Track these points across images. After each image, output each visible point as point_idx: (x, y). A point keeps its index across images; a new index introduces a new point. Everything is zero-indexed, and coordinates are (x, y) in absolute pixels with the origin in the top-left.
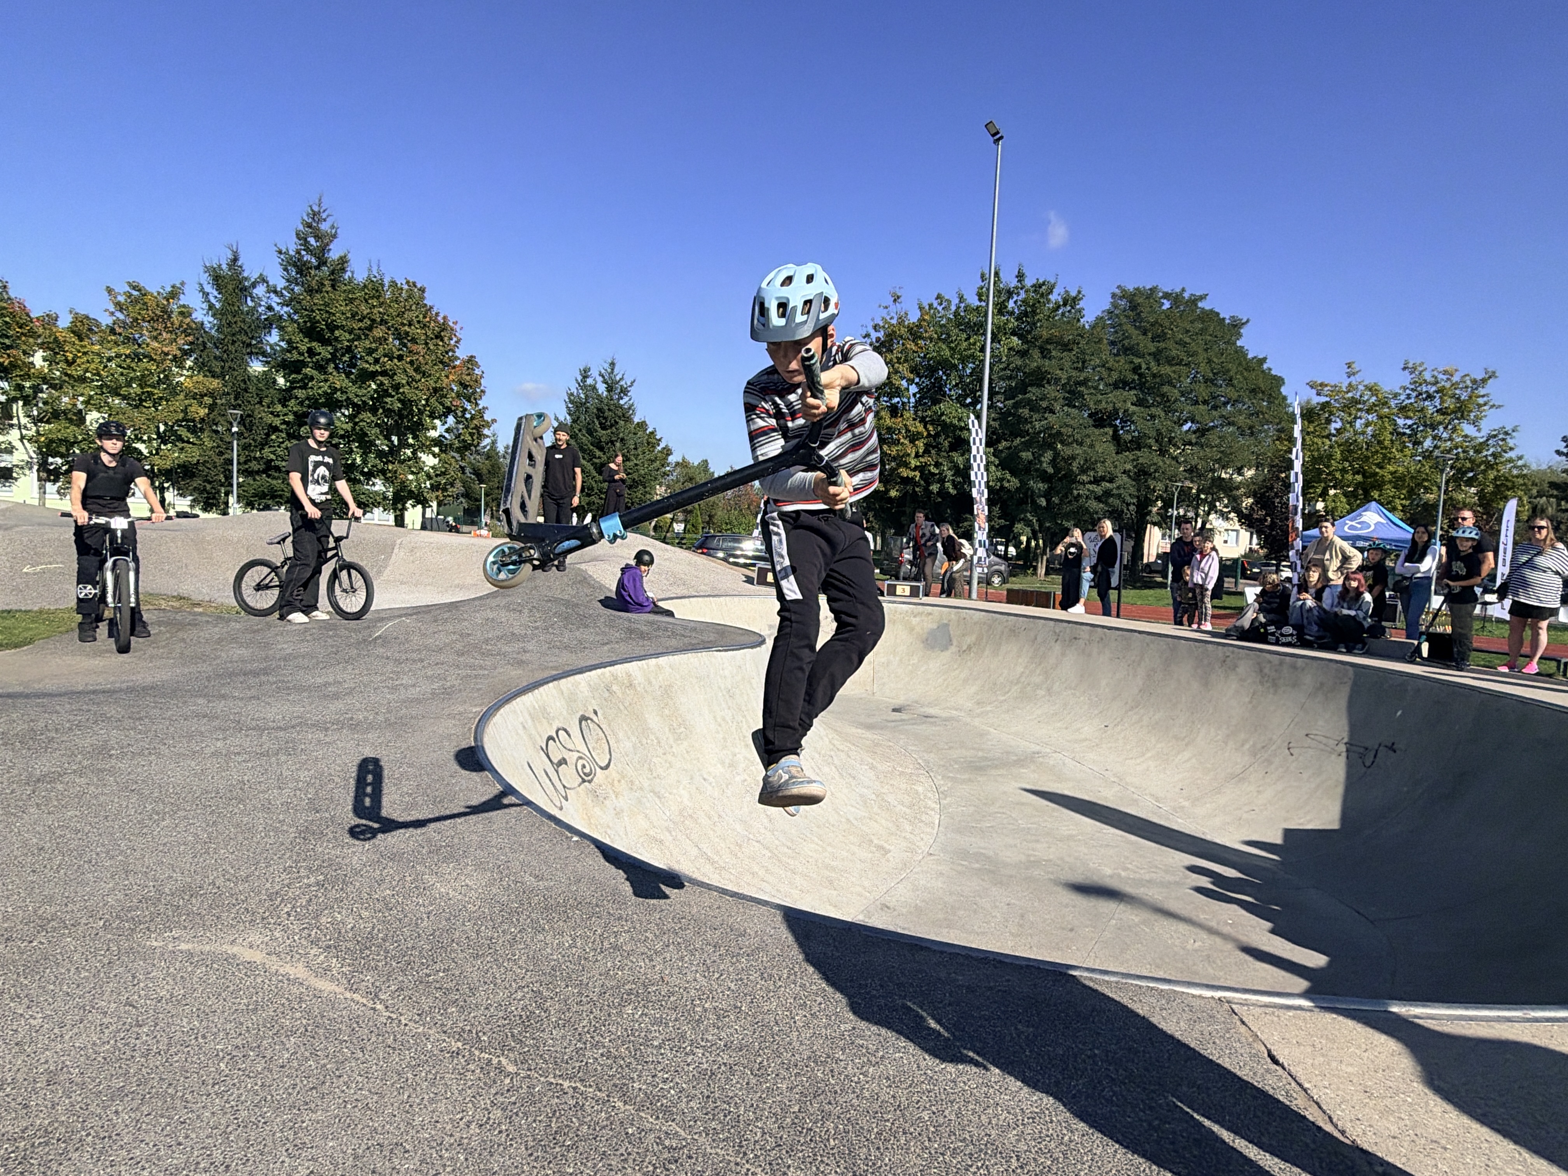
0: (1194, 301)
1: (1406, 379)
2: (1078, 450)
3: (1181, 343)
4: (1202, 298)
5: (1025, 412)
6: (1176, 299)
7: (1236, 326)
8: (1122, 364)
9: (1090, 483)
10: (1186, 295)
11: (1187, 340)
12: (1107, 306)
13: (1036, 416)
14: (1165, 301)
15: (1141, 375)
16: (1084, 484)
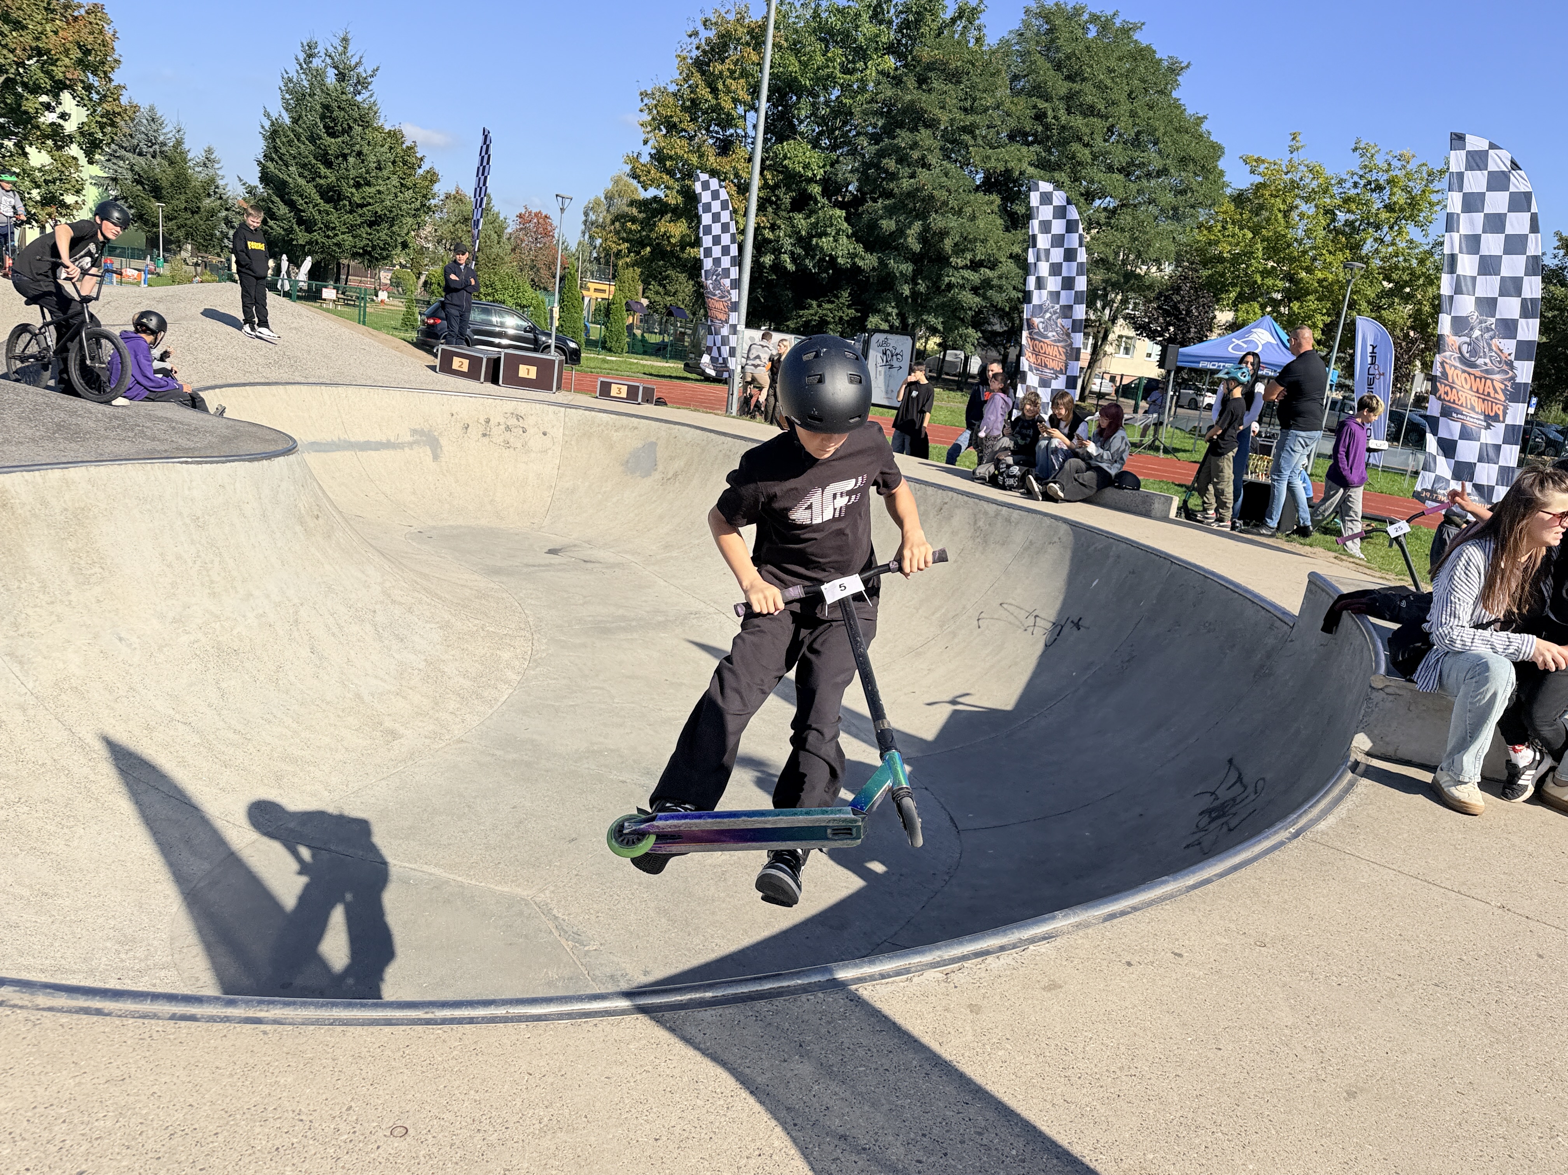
0: (1126, 31)
1: (1355, 163)
2: (953, 222)
3: (1101, 87)
4: (1136, 28)
5: (890, 164)
6: (1105, 26)
7: (1174, 70)
8: (1022, 108)
9: (965, 267)
10: (1118, 22)
11: (1108, 82)
12: (1017, 25)
13: (905, 171)
14: (1091, 26)
15: (1047, 127)
16: (956, 268)
